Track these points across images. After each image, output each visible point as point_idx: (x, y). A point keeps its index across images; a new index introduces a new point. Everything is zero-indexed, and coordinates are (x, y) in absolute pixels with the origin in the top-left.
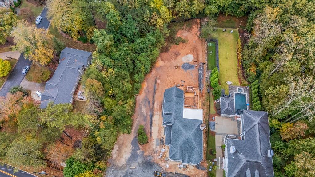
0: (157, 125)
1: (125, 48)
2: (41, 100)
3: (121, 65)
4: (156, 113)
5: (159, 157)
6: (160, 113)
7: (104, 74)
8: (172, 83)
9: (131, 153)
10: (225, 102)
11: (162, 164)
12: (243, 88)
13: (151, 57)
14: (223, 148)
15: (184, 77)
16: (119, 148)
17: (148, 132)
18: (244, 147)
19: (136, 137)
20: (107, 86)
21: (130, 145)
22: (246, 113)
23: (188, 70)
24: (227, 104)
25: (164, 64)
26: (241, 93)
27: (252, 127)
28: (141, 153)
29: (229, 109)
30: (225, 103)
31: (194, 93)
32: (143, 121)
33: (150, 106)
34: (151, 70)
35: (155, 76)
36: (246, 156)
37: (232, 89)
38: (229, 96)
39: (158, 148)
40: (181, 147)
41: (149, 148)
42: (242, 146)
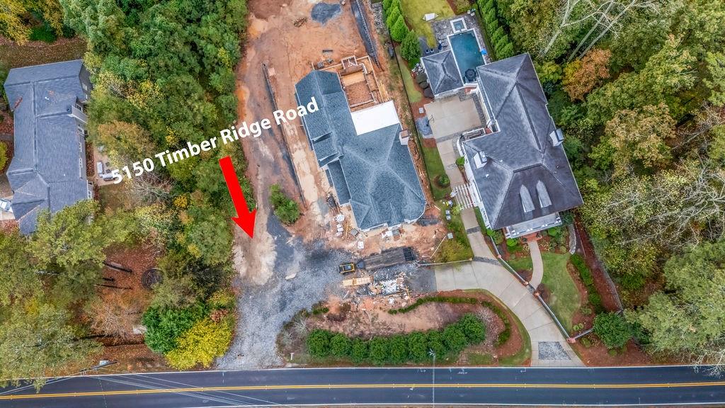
0: (307, 171)
1: (158, 19)
2: (17, 218)
3: (166, 66)
4: (295, 146)
5: (338, 234)
6: (304, 144)
7: (136, 101)
8: (304, 63)
9: (276, 250)
10: (435, 64)
11: (349, 246)
12: (462, 19)
13: (230, 20)
14: (460, 164)
15: (326, 39)
16: (245, 250)
17: (293, 193)
18: (502, 145)
19: (272, 213)
20: (157, 126)
21: (266, 234)
22: (485, 73)
23: (330, 21)
24: (441, 69)
25: (268, 26)
26: (462, 30)
27: (507, 98)
28: (297, 241)
29: (446, 77)
30: (434, 68)
31: (361, 70)
32: (273, 175)
33: (275, 135)
34: (243, 50)
35: (259, 63)
36: (511, 164)
37: (440, 29)
38: (440, 47)
39: (328, 218)
40: (374, 197)
41: (309, 225)
42: (497, 146)
